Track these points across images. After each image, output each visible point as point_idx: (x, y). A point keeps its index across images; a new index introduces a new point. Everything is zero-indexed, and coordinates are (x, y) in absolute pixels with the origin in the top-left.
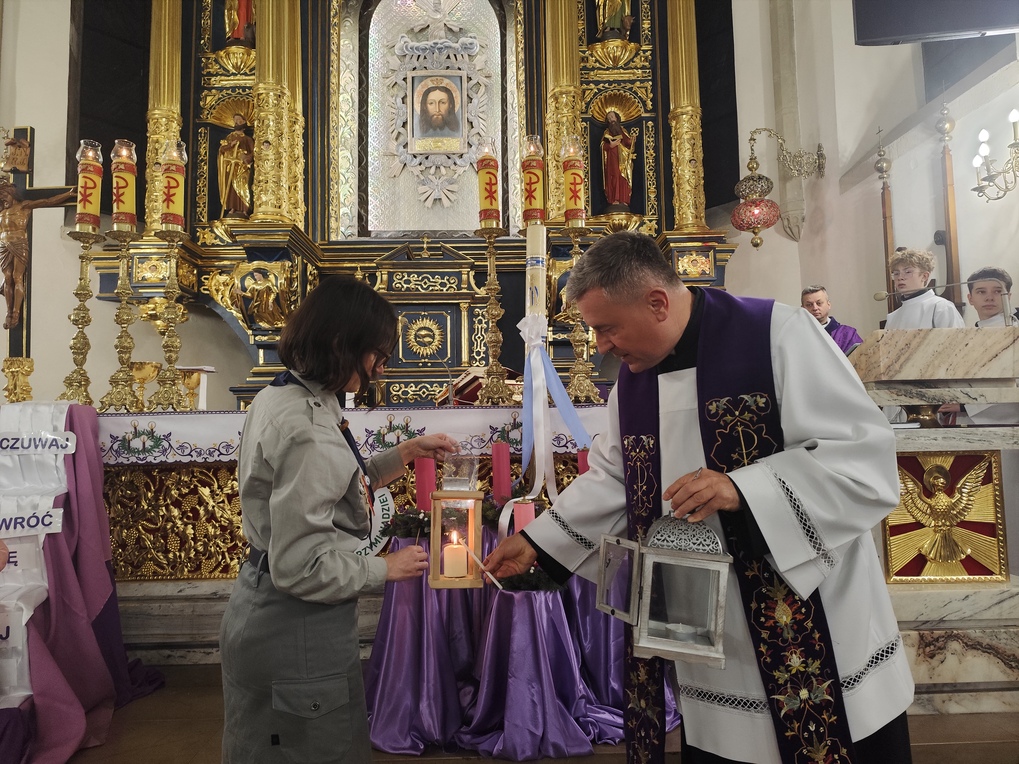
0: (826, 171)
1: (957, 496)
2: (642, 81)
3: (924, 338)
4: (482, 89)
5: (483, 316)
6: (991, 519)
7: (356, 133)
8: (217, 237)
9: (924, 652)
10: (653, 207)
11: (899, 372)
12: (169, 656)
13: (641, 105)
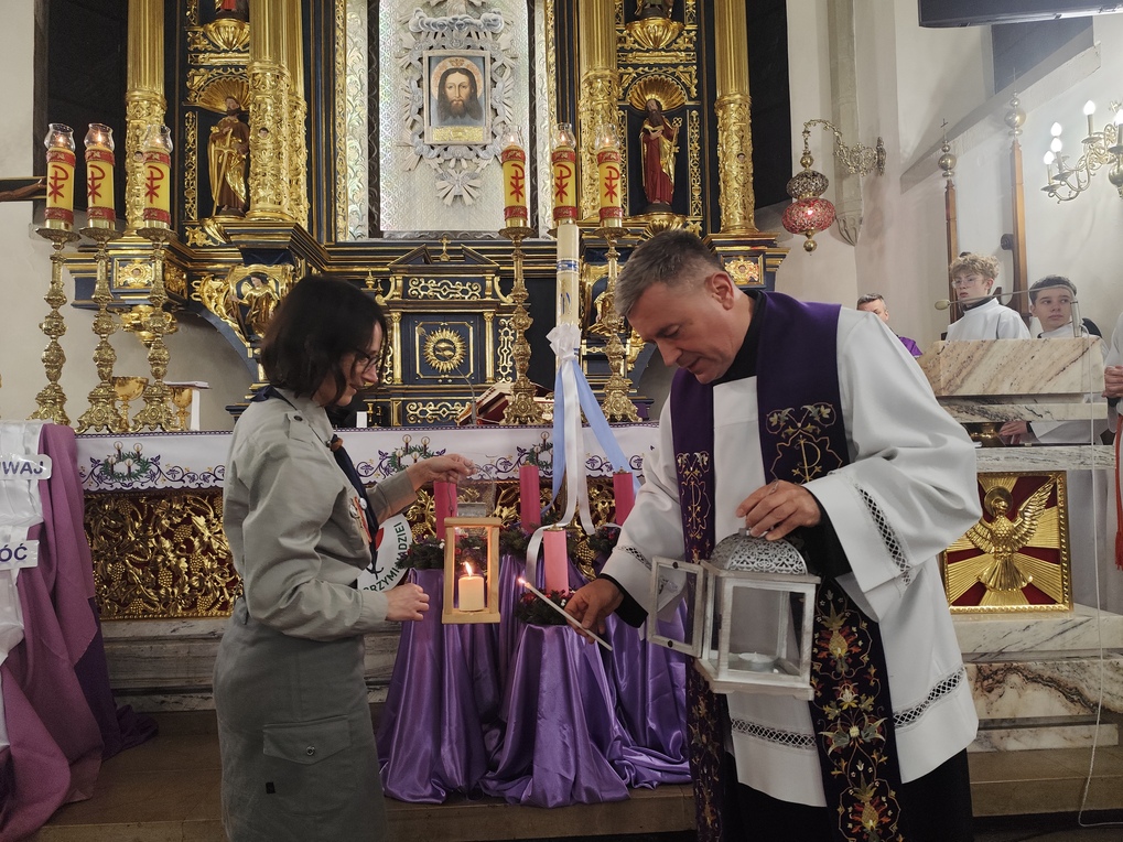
0: (887, 167)
1: (1020, 520)
2: (685, 65)
3: (988, 350)
4: (508, 72)
5: (509, 327)
6: (1054, 545)
7: (365, 120)
8: (208, 237)
9: (982, 686)
10: (697, 206)
11: (961, 386)
12: (163, 702)
13: (684, 92)
